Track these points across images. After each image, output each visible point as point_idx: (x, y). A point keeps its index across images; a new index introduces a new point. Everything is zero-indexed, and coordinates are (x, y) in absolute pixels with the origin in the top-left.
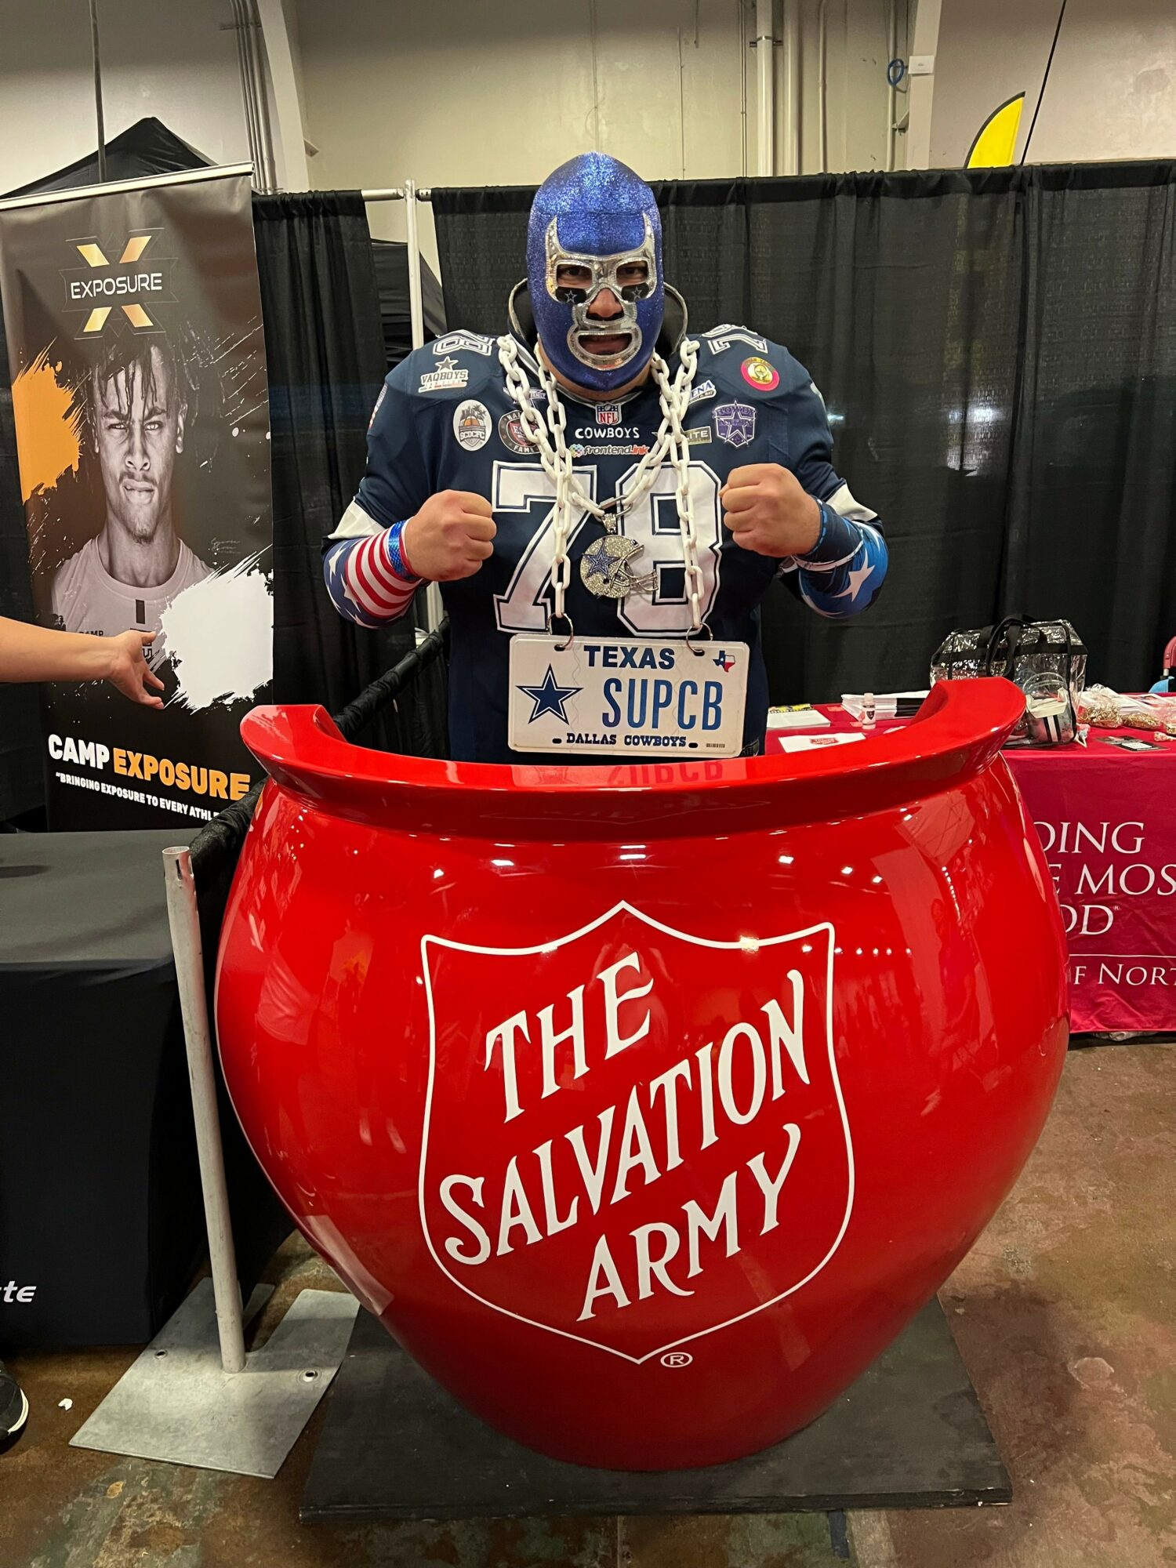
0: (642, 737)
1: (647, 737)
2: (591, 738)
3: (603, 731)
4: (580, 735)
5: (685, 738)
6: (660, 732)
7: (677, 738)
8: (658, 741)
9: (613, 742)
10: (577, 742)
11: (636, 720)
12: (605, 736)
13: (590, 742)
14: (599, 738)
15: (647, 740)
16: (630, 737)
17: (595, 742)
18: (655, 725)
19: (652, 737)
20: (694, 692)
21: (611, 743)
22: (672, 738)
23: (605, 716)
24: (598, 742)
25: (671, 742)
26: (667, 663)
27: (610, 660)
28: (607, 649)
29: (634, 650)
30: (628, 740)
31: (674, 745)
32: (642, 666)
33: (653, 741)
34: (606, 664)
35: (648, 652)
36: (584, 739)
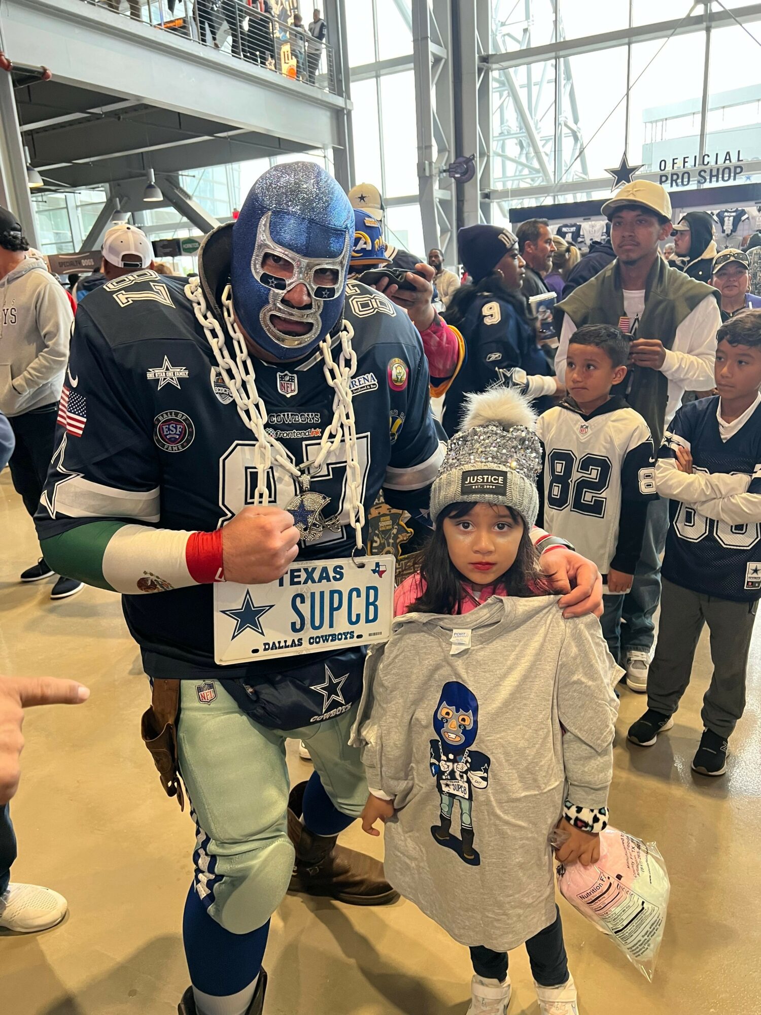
0: (322, 637)
1: (326, 636)
2: (282, 644)
3: (291, 637)
4: (274, 643)
5: (353, 632)
6: (336, 630)
7: (348, 633)
8: (334, 637)
9: (300, 644)
10: (272, 649)
11: (317, 624)
12: (293, 641)
13: (282, 647)
14: (289, 643)
15: (325, 638)
16: (312, 638)
17: (286, 647)
18: (331, 626)
19: (329, 635)
20: (359, 596)
21: (299, 645)
22: (344, 633)
23: (293, 624)
24: (288, 647)
25: (344, 637)
26: (338, 576)
27: (296, 580)
28: (293, 571)
29: (314, 569)
30: (312, 641)
31: (346, 638)
32: (320, 581)
33: (331, 638)
34: (293, 583)
35: (325, 570)
36: (277, 645)
